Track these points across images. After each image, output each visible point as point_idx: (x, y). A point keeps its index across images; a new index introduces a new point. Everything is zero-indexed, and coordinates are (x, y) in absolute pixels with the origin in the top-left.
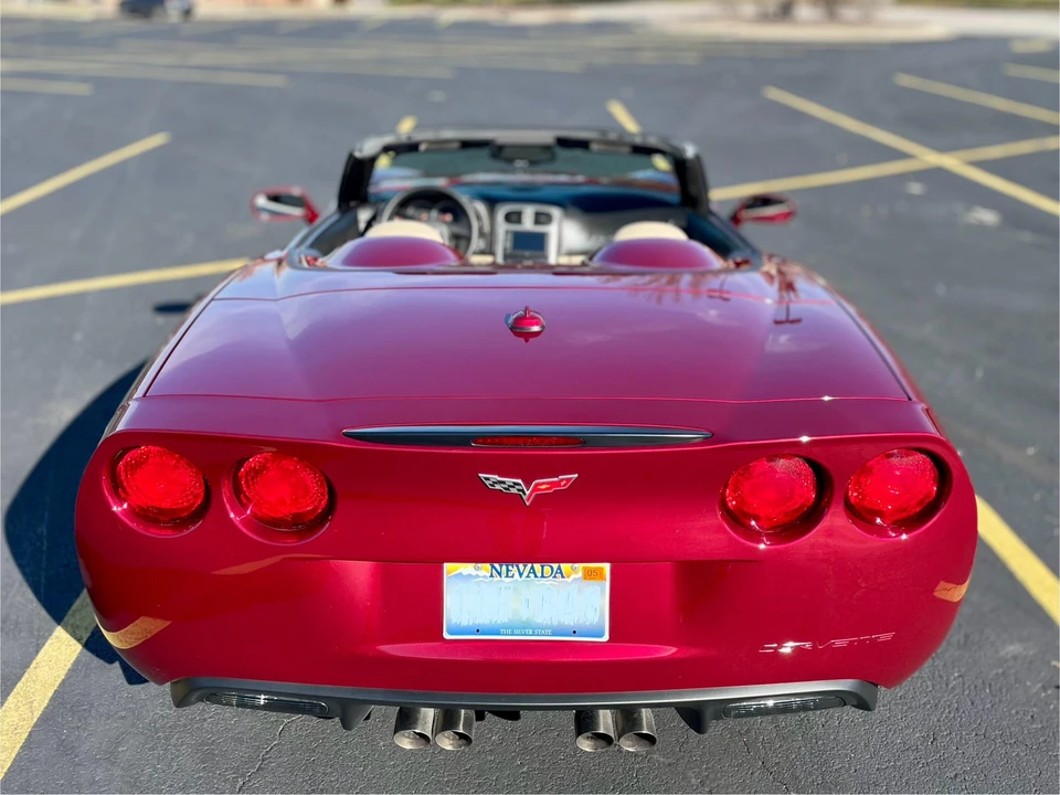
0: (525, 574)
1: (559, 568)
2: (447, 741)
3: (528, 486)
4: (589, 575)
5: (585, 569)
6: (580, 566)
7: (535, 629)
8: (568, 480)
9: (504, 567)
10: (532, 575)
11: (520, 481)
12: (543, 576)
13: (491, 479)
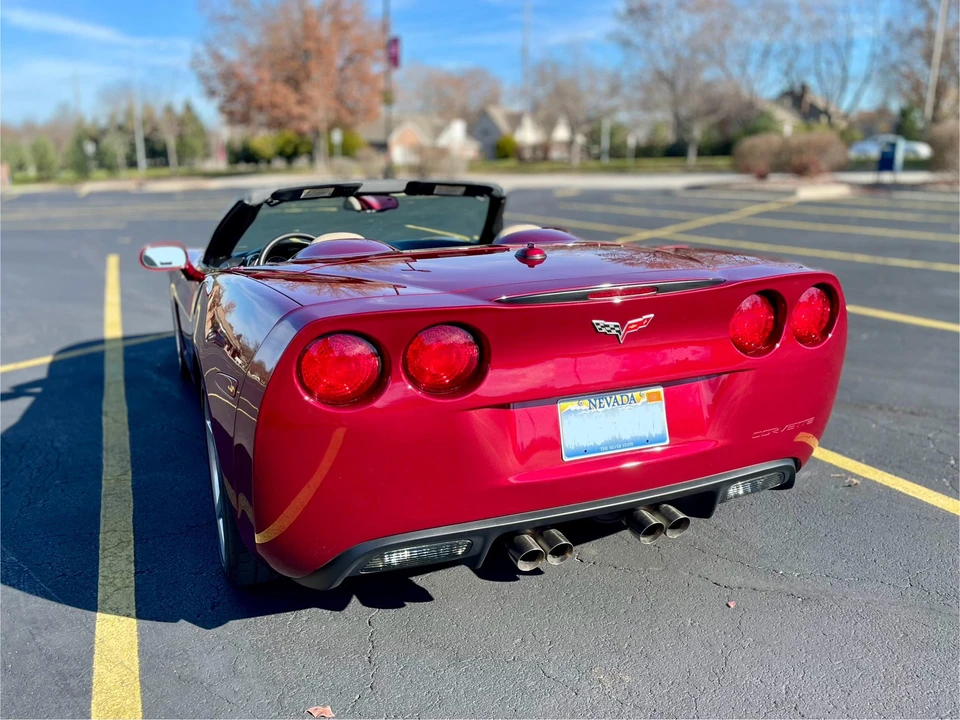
0: (612, 404)
1: (632, 396)
4: (651, 398)
5: (649, 395)
6: (646, 392)
7: (622, 443)
8: (648, 319)
9: (598, 401)
10: (616, 404)
11: (617, 324)
12: (623, 404)
13: (600, 324)
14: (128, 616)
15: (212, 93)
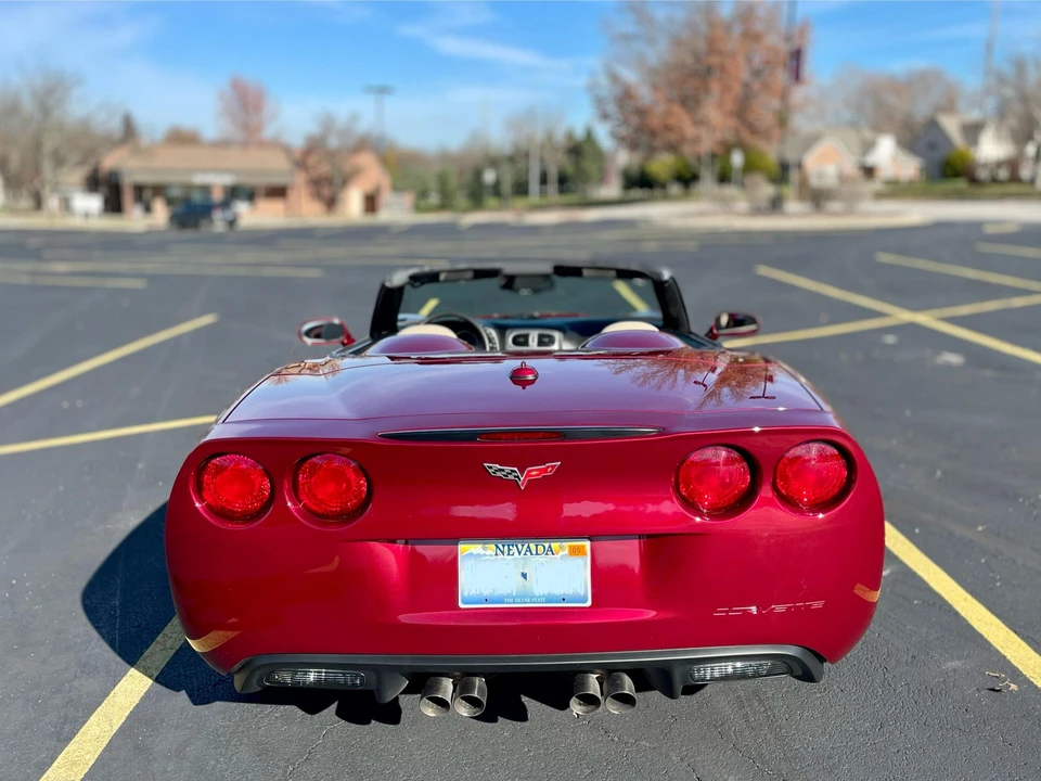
0: (523, 552)
1: (550, 547)
2: (464, 710)
3: (522, 472)
4: (575, 552)
5: (570, 548)
6: (567, 544)
7: (532, 598)
8: (553, 467)
9: (506, 547)
10: (528, 553)
11: (516, 469)
12: (537, 554)
13: (493, 468)
14: (150, 677)
15: (605, 116)
